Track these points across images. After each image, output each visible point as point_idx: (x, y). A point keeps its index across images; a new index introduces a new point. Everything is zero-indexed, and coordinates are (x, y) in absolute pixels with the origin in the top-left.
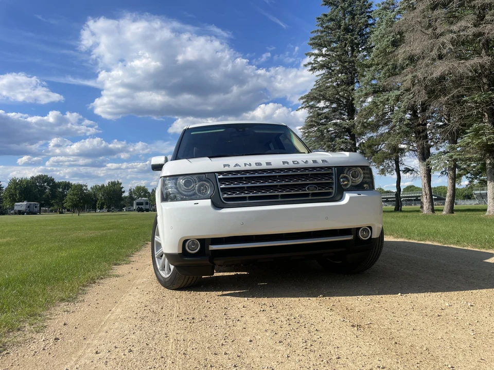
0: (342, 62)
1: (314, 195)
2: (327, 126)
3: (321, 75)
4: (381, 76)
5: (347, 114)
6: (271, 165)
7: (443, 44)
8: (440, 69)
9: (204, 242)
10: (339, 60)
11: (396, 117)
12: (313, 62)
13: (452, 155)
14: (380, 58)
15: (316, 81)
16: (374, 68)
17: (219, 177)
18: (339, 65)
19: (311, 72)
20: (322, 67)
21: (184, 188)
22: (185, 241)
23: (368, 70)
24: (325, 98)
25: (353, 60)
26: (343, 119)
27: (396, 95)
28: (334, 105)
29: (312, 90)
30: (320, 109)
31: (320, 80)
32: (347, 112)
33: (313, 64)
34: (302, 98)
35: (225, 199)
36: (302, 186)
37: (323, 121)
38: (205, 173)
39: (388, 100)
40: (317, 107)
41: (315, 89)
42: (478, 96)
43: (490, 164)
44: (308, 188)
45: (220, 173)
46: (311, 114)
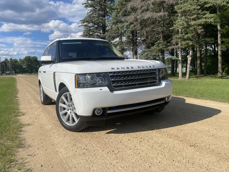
0: (100, 5)
1: (150, 83)
2: (94, 36)
3: (90, 10)
4: (120, 15)
5: (102, 31)
6: (133, 68)
7: (149, 4)
8: (147, 15)
9: (104, 109)
10: (99, 4)
11: (127, 35)
12: (86, 3)
13: (149, 54)
14: (120, 6)
15: (87, 13)
16: (116, 10)
17: (110, 75)
18: (99, 6)
19: (86, 8)
20: (91, 6)
21: (90, 81)
22: (95, 110)
23: (114, 11)
24: (92, 22)
25: (106, 5)
26: (100, 33)
27: (127, 25)
28: (96, 26)
29: (86, 17)
30: (90, 27)
31: (90, 12)
32: (102, 30)
33: (86, 4)
34: (81, 21)
35: (114, 86)
36: (146, 79)
37: (91, 33)
38: (102, 73)
39: (123, 27)
40: (88, 26)
41: (87, 17)
42: (160, 29)
43: (162, 57)
44: (149, 80)
45: (110, 73)
46: (86, 29)
